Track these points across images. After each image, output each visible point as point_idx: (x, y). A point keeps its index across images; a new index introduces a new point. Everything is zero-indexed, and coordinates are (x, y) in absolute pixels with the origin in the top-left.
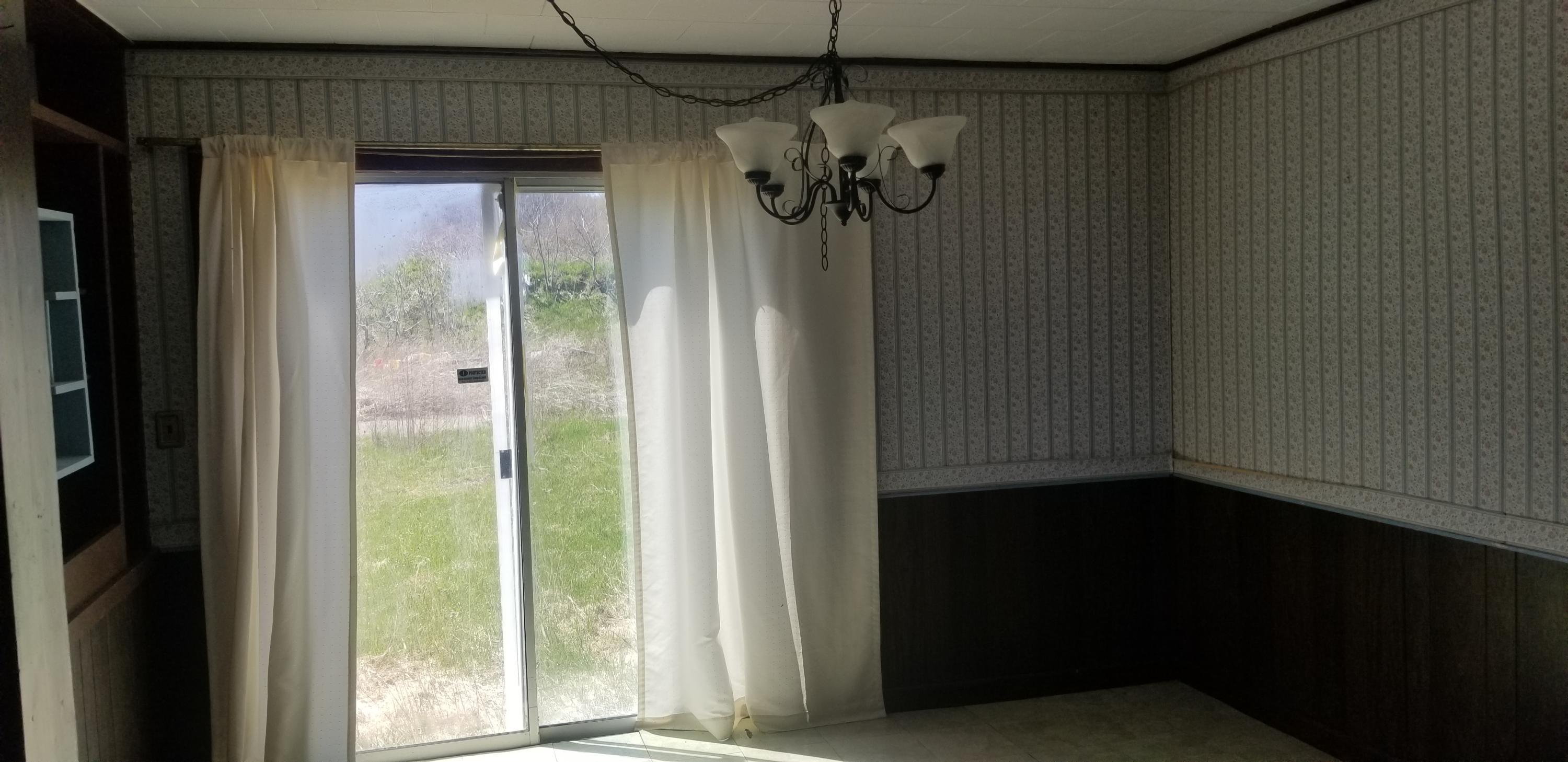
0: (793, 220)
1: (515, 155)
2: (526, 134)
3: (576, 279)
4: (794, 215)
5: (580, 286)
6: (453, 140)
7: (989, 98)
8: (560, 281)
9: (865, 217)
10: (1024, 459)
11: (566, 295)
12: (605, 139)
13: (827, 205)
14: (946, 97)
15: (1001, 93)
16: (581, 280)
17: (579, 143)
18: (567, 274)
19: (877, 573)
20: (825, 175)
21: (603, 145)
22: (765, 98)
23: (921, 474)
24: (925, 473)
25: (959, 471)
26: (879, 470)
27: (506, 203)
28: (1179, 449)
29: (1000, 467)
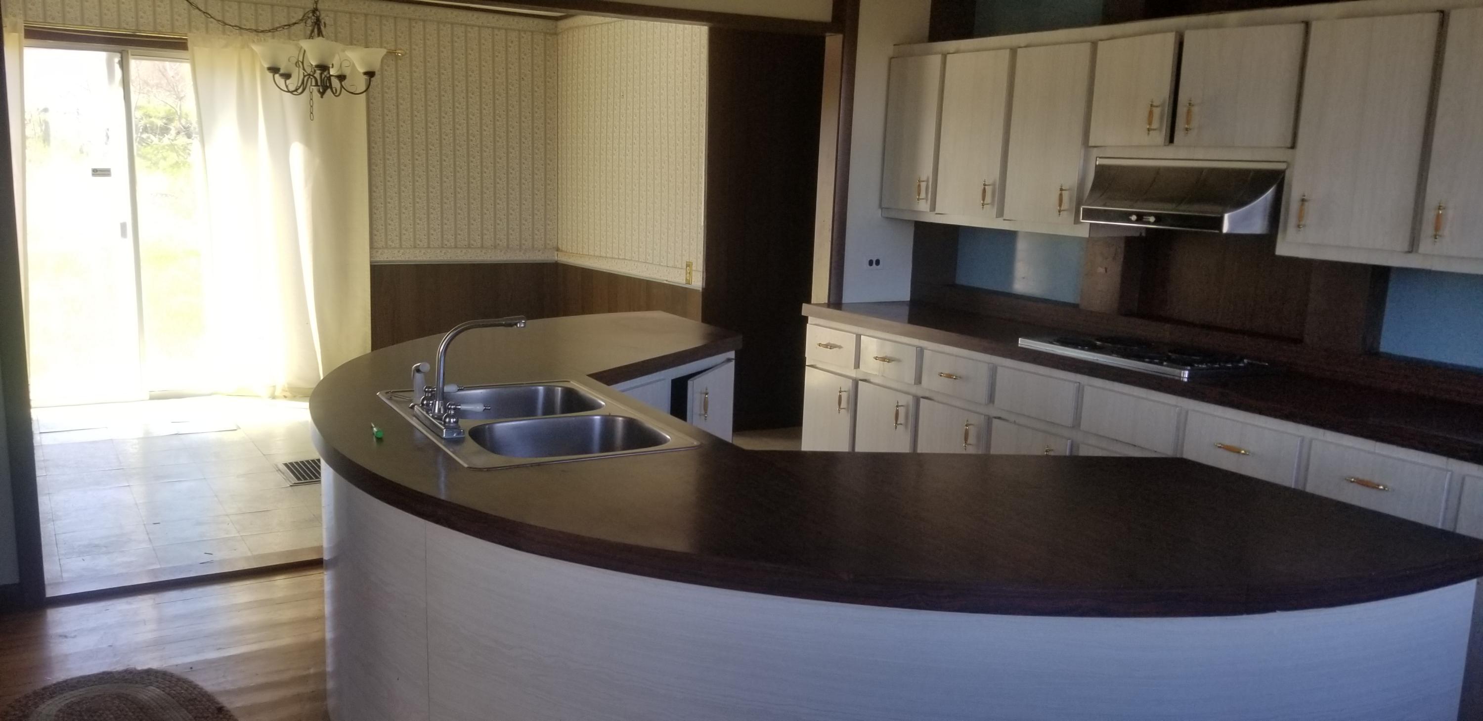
0: (295, 93)
1: (130, 37)
2: (137, 25)
3: (160, 123)
4: (296, 90)
5: (165, 130)
6: (89, 24)
7: (444, 26)
8: (143, 122)
9: (337, 94)
10: (465, 247)
11: (149, 138)
12: (190, 31)
13: (313, 87)
14: (416, 23)
15: (452, 24)
16: (166, 124)
17: (173, 32)
18: (150, 117)
19: (369, 308)
20: (312, 71)
21: (189, 34)
22: (278, 30)
23: (399, 252)
24: (402, 251)
25: (423, 251)
26: (372, 247)
27: (124, 65)
28: (560, 246)
29: (450, 251)
